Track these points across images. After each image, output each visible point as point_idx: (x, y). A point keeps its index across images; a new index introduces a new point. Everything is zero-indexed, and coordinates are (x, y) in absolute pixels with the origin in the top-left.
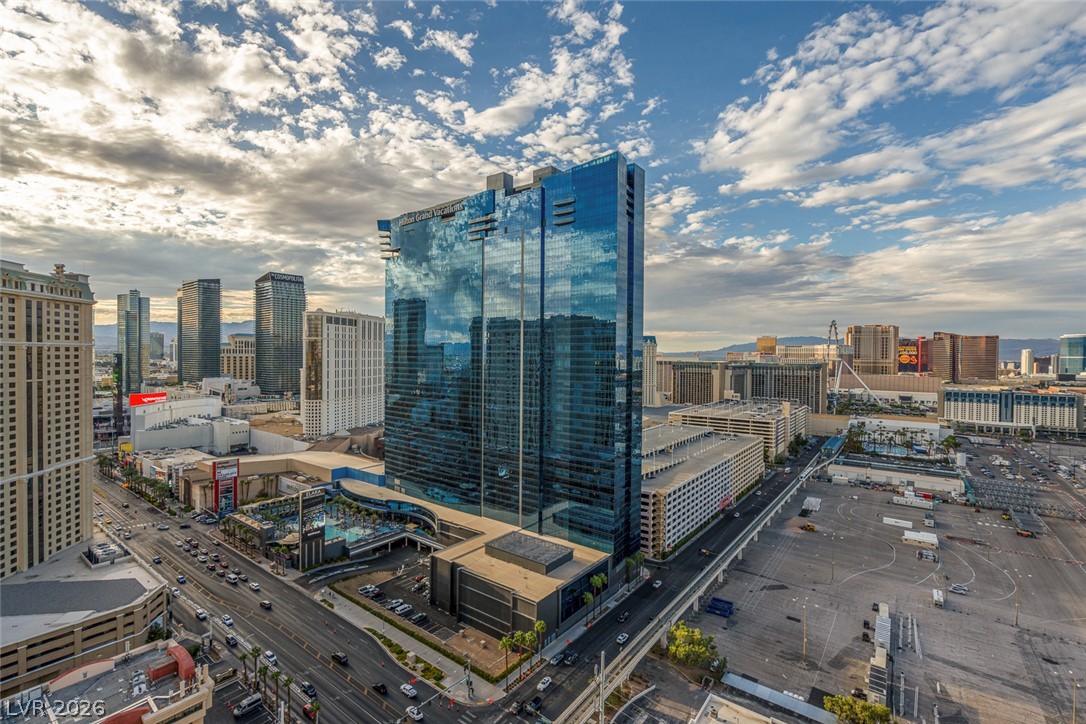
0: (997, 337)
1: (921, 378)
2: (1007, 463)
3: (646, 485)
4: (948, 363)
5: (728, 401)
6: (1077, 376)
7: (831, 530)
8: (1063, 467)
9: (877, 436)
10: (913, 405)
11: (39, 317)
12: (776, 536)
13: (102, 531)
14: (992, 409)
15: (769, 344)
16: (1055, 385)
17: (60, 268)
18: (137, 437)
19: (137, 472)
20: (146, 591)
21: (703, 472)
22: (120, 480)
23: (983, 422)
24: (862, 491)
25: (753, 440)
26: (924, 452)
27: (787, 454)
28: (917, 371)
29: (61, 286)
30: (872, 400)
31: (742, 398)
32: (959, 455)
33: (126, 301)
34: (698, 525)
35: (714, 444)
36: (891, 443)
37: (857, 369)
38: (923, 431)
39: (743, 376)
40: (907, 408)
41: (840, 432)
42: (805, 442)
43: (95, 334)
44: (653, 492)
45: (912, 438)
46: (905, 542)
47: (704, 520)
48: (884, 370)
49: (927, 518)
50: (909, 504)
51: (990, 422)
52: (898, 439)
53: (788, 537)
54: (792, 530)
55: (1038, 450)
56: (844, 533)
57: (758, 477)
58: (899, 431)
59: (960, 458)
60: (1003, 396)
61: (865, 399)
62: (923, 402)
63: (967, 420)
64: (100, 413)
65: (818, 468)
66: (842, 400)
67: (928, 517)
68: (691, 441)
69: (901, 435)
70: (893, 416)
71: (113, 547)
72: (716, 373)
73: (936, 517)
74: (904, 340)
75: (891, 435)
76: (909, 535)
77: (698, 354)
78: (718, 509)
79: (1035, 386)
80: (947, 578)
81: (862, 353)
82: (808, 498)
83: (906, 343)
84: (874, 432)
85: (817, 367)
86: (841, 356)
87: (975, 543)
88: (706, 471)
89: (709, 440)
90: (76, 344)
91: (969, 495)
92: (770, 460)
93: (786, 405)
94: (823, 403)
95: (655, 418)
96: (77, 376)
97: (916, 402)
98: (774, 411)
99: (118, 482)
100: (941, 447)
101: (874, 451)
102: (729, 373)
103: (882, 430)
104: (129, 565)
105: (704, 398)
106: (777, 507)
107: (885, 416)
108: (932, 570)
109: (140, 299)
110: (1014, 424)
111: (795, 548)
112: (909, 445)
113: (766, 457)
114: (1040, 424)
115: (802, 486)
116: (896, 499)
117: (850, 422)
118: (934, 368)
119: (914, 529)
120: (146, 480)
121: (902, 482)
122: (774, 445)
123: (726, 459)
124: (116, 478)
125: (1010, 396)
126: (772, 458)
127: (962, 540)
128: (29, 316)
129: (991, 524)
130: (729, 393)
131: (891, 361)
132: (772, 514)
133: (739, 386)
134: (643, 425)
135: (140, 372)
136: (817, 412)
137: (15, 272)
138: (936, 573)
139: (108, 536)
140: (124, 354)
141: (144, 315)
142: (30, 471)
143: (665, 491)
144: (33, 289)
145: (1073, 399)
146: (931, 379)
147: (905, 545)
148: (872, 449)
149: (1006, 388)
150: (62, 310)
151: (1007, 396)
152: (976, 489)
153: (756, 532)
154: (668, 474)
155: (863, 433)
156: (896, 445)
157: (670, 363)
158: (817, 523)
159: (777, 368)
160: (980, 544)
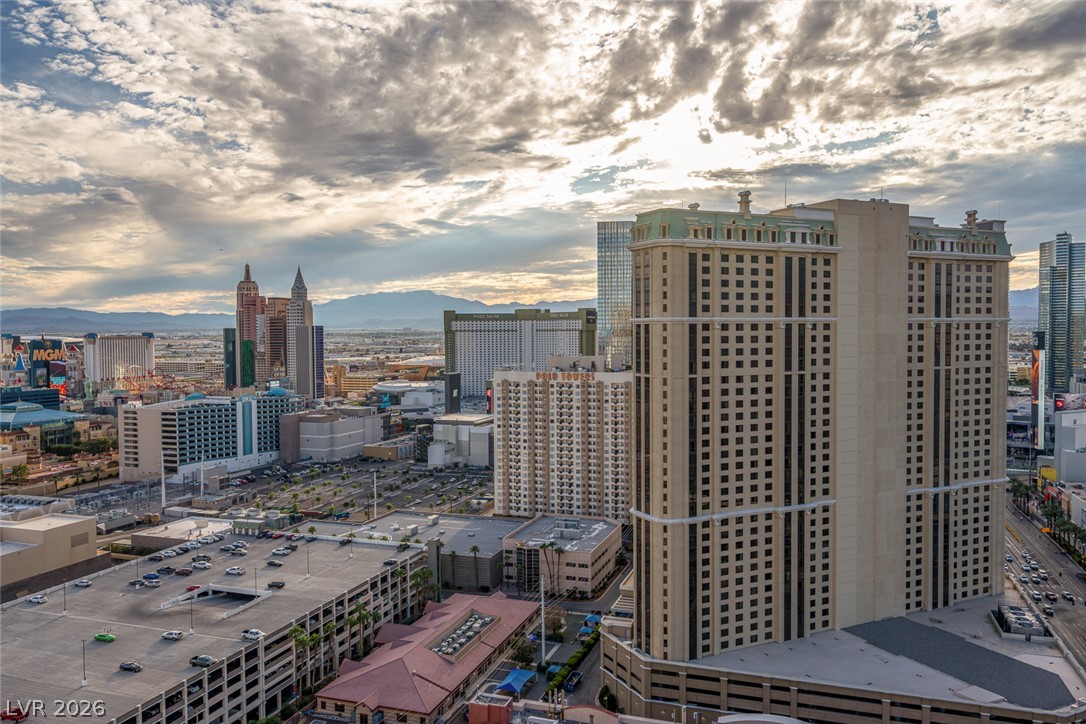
11: (949, 285)
13: (1015, 588)
17: (972, 215)
18: (1064, 460)
19: (1062, 512)
20: (1074, 701)
22: (1039, 520)
29: (972, 240)
33: (1051, 252)
43: (1012, 303)
64: (1015, 418)
71: (1029, 616)
90: (988, 318)
96: (988, 364)
99: (1036, 522)
104: (1050, 651)
109: (1071, 246)
120: (1075, 529)
124: (1033, 517)
128: (938, 284)
135: (1069, 360)
137: (925, 229)
139: (1022, 597)
140: (1048, 332)
141: (1076, 271)
142: (936, 485)
144: (943, 249)
150: (973, 274)
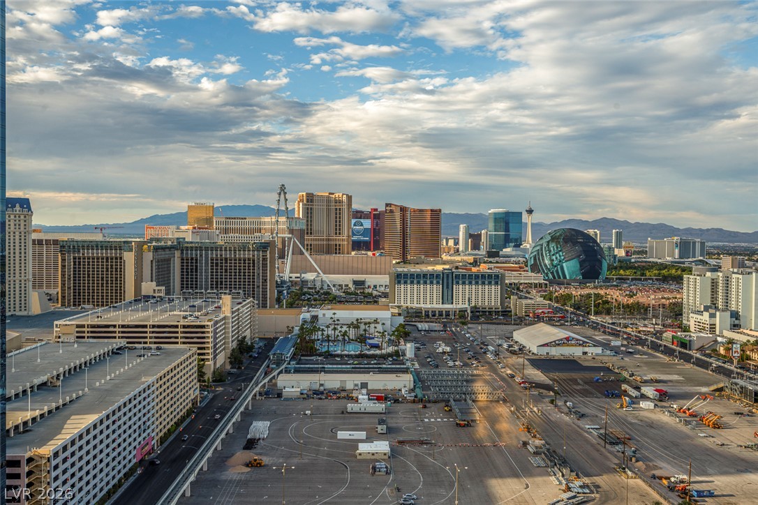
0: (440, 211)
1: (374, 259)
2: (448, 349)
3: (13, 446)
4: (398, 240)
5: (147, 298)
6: (501, 253)
7: (281, 461)
8: (491, 348)
9: (330, 332)
10: (367, 291)
12: (215, 483)
14: (436, 289)
15: (203, 215)
16: (485, 263)
21: (111, 409)
23: (429, 306)
24: (315, 403)
25: (183, 352)
26: (376, 347)
27: (228, 367)
28: (370, 250)
30: (325, 287)
31: (168, 292)
32: (409, 345)
34: (104, 492)
35: (128, 364)
36: (345, 339)
37: (310, 248)
38: (376, 321)
39: (169, 260)
40: (361, 295)
41: (290, 330)
42: (250, 348)
44: (28, 455)
45: (365, 330)
46: (359, 457)
47: (112, 483)
48: (337, 250)
49: (379, 424)
50: (363, 410)
51: (435, 306)
52: (352, 333)
53: (230, 481)
54: (236, 470)
55: (472, 332)
56: (296, 461)
57: (190, 405)
58: (352, 323)
59: (409, 348)
60: (445, 276)
61: (318, 285)
62: (375, 286)
63: (415, 305)
65: (266, 380)
66: (293, 289)
67: (381, 422)
68: (90, 364)
69: (354, 327)
70: (348, 305)
72: (129, 258)
73: (389, 421)
74: (357, 212)
75: (345, 328)
76: (364, 448)
77: (100, 228)
78: (134, 461)
79: (470, 264)
80: (399, 490)
81: (314, 228)
82: (255, 423)
83: (359, 215)
84: (328, 327)
85: (264, 246)
86: (291, 231)
87: (422, 443)
88: (115, 406)
89: (119, 358)
91: (418, 390)
92: (206, 378)
93: (226, 301)
94: (272, 293)
95: (28, 333)
97: (369, 287)
98: (211, 308)
100: (392, 338)
101: (328, 351)
102: (148, 256)
103: (335, 323)
105: (112, 296)
106: (216, 443)
107: (338, 306)
108: (384, 484)
110: (454, 306)
111: (239, 495)
112: (362, 339)
113: (201, 374)
114: (473, 305)
115: (246, 408)
116: (351, 407)
117: (302, 316)
118: (386, 246)
119: (369, 439)
121: (356, 385)
122: (210, 357)
123: (145, 385)
125: (450, 276)
126: (209, 375)
127: (411, 442)
129: (436, 419)
130: (149, 287)
131: (344, 239)
132: (209, 454)
133: (162, 276)
134: (8, 347)
136: (264, 306)
138: (389, 486)
143: (46, 450)
145: (498, 276)
146: (383, 258)
147: (360, 461)
148: (326, 349)
149: (447, 267)
151: (448, 275)
152: (422, 381)
153: (188, 483)
154: (52, 422)
155: (315, 329)
156: (350, 341)
157: (56, 242)
158: (266, 455)
159: (215, 248)
160: (427, 444)
